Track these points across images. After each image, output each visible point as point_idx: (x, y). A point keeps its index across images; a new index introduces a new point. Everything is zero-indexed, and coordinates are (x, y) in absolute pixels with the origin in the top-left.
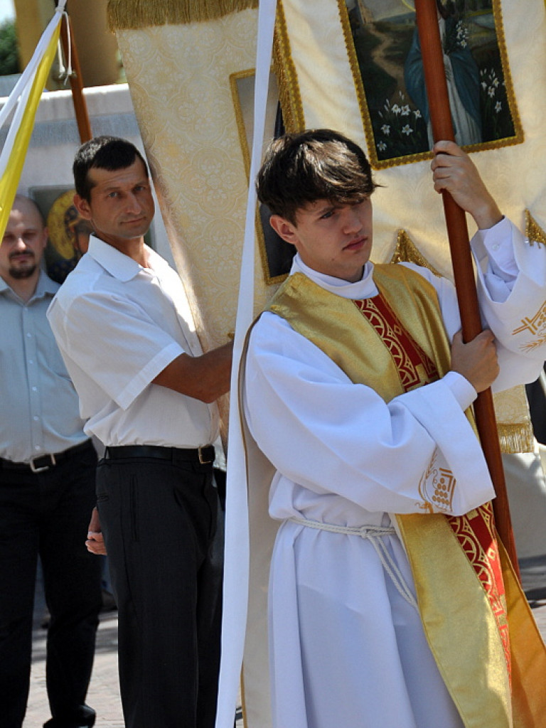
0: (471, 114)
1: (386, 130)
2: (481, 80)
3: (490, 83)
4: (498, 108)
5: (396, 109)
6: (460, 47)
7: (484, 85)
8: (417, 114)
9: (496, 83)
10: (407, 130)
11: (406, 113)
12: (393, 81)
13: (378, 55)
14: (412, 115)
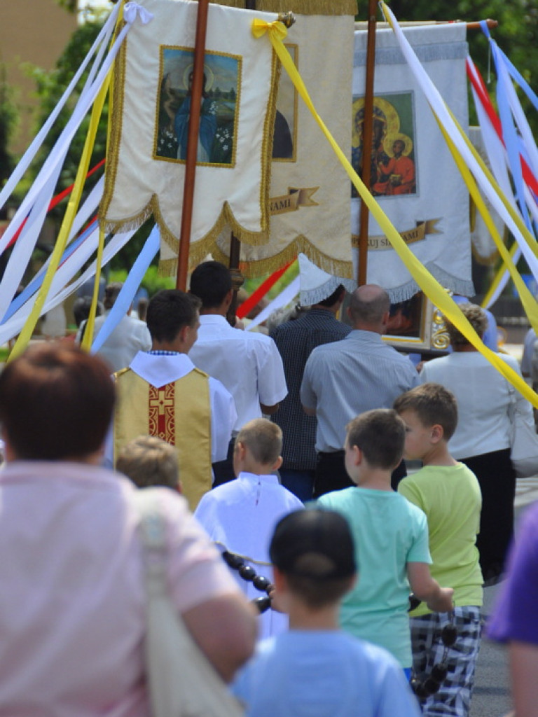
0: (205, 148)
1: (162, 142)
2: (217, 132)
3: (222, 135)
4: (225, 148)
5: (168, 134)
6: (211, 114)
7: (218, 136)
8: (176, 140)
9: (227, 136)
10: (170, 146)
11: (171, 137)
12: (169, 119)
13: (167, 104)
14: (173, 139)
